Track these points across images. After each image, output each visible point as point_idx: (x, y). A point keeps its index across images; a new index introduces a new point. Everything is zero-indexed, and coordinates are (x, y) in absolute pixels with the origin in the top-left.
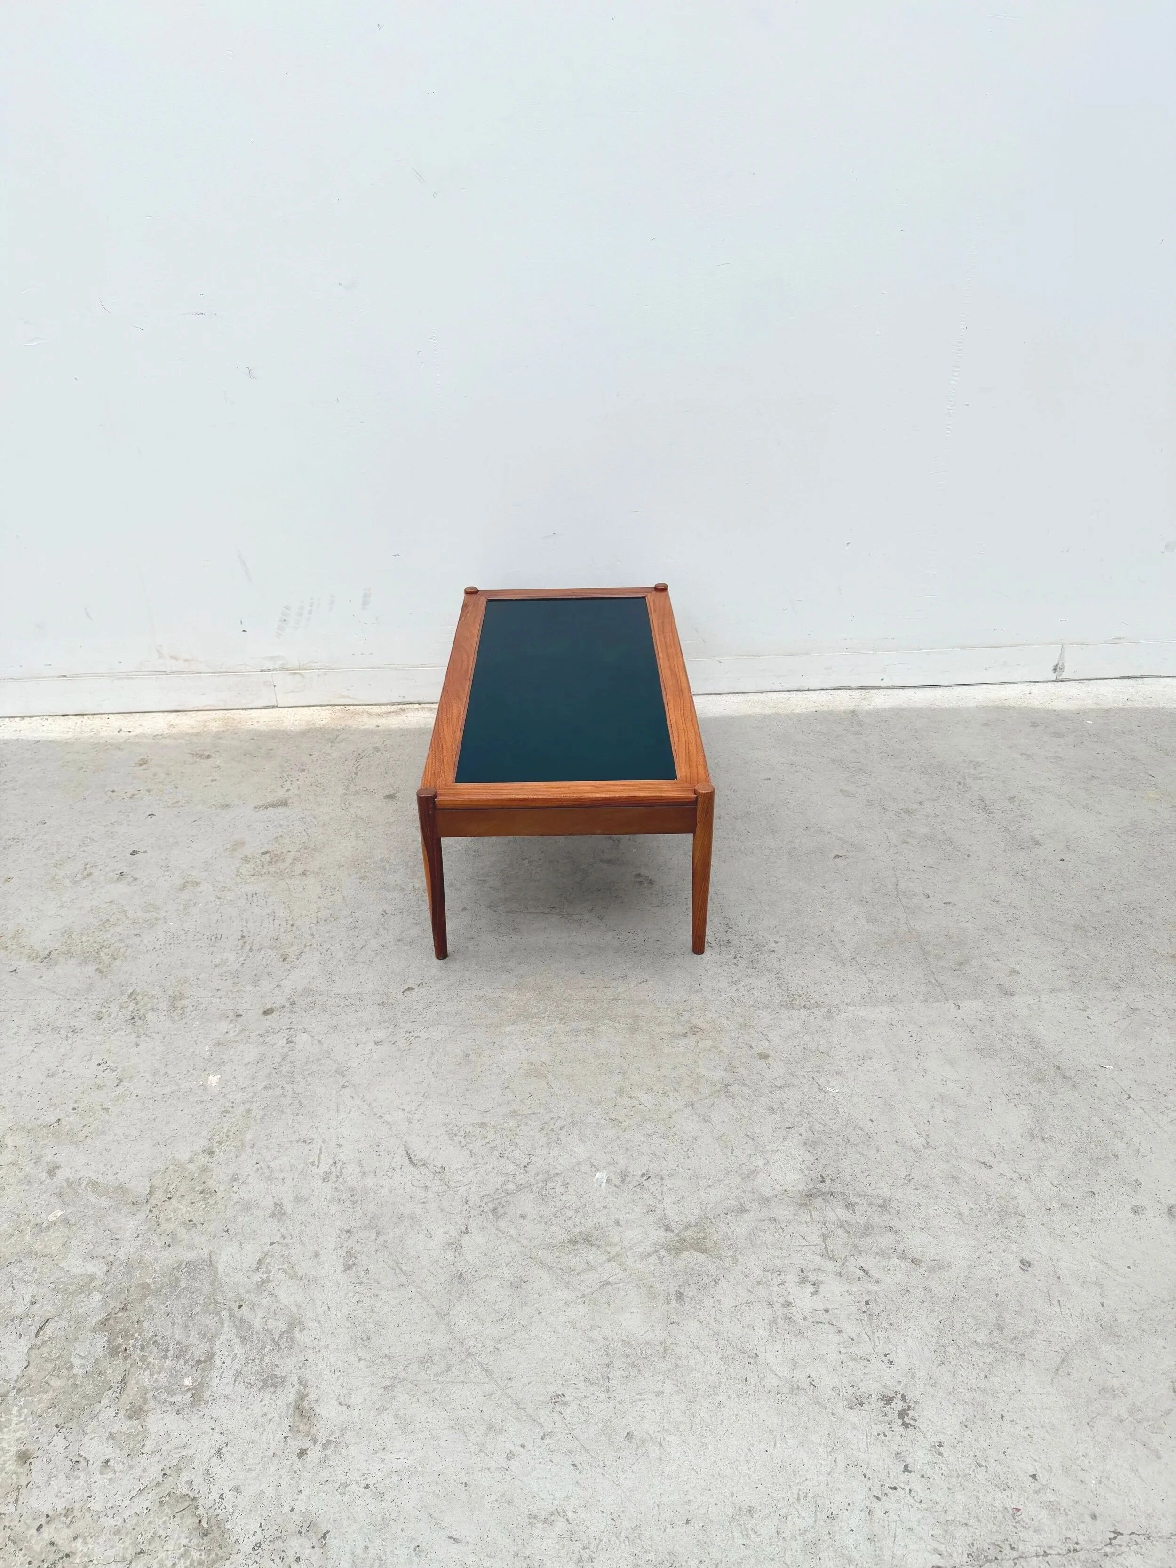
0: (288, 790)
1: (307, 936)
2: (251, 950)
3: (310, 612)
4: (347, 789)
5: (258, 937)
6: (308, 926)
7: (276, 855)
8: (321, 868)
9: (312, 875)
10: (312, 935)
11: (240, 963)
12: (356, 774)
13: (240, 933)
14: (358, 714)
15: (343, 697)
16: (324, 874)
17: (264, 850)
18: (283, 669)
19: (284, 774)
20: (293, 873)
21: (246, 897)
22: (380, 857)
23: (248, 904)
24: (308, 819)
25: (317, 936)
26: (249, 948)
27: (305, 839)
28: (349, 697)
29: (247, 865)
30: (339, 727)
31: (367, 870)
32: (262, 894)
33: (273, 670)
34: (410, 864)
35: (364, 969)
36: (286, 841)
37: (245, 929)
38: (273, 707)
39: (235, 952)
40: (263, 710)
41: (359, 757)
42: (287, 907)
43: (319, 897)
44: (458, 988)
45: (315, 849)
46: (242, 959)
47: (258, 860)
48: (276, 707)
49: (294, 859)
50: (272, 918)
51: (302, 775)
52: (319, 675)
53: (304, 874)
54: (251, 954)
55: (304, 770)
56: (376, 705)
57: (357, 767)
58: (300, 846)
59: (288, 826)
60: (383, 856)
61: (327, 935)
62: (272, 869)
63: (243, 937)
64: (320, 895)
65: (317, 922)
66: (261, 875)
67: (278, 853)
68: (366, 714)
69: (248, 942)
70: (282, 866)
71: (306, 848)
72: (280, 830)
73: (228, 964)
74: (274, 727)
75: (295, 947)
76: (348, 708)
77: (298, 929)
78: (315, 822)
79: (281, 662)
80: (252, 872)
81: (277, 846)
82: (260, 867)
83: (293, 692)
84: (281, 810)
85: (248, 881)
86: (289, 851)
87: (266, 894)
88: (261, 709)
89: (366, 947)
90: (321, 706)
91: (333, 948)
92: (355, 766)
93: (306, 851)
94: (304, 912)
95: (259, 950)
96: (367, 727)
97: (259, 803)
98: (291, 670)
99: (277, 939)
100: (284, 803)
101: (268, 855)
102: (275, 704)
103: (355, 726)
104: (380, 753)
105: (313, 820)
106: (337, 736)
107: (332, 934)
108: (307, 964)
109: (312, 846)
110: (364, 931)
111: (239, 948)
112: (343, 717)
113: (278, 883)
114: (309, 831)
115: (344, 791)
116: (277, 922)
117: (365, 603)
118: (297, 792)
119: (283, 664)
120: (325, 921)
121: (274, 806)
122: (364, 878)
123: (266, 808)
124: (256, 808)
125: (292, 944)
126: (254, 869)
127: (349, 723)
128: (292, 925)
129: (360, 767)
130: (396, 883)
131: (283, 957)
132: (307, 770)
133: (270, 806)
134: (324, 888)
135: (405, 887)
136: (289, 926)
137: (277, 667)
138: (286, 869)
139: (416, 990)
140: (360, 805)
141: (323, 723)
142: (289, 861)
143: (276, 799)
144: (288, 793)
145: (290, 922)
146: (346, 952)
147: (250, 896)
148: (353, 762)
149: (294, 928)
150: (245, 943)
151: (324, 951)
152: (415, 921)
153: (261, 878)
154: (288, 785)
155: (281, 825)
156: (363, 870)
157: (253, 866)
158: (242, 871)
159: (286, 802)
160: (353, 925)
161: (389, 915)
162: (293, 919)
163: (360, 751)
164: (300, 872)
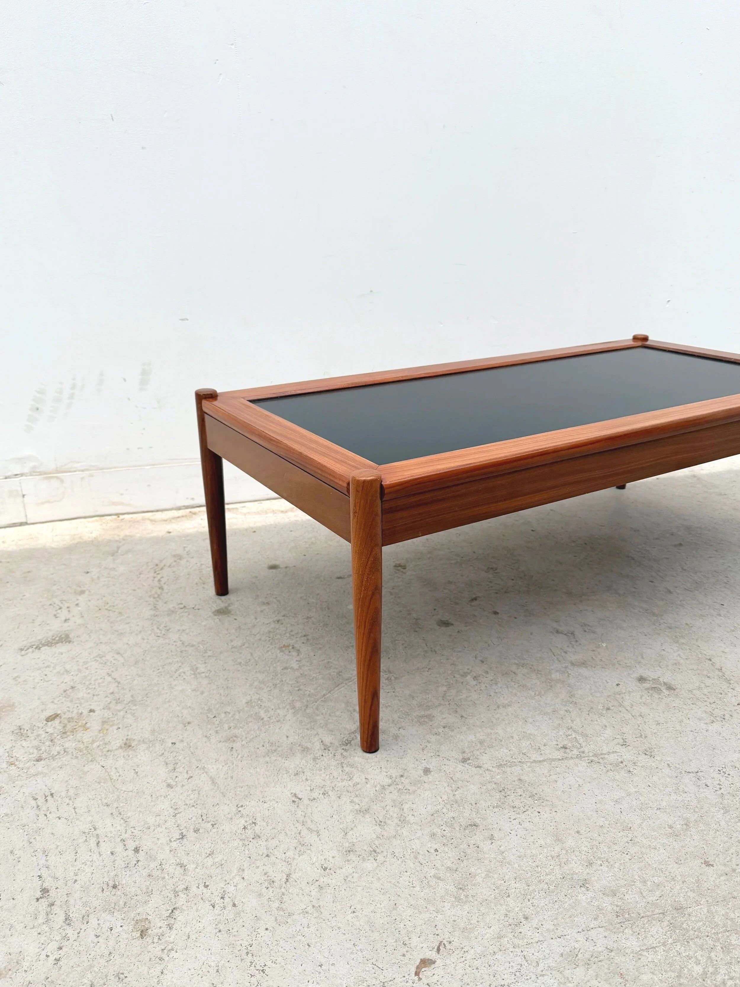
0: (66, 621)
1: (171, 869)
2: (68, 920)
3: (72, 396)
4: (155, 608)
5: (77, 886)
6: (167, 848)
7: (70, 720)
8: (153, 732)
9: (143, 747)
10: (182, 865)
11: (52, 958)
12: (161, 588)
13: (37, 884)
14: (138, 522)
15: (114, 504)
16: (163, 741)
17: (49, 713)
18: (34, 472)
19: (55, 600)
20: (108, 747)
21: (33, 803)
22: (244, 701)
23: (42, 818)
24: (109, 657)
25: (191, 867)
26: (62, 917)
27: (113, 687)
28: (122, 504)
29: (24, 744)
30: (117, 538)
31: (232, 724)
32: (63, 794)
33: (22, 475)
34: (298, 705)
35: (313, 929)
36: (80, 695)
37: (45, 873)
38: (21, 524)
39: (34, 933)
40: (7, 529)
41: (158, 568)
42: (116, 813)
43: (169, 786)
44: (516, 941)
45: (133, 702)
46: (55, 945)
47: (41, 732)
48: (26, 524)
49: (104, 722)
50: (93, 842)
51: (82, 599)
52: (82, 478)
53: (127, 745)
54: (70, 932)
55: (82, 592)
56: (157, 511)
57: (159, 581)
58: (108, 700)
59: (79, 670)
60: (248, 698)
61: (210, 861)
62: (70, 744)
63: (45, 891)
64: (170, 781)
65: (183, 837)
66: (53, 758)
67: (74, 715)
68: (148, 522)
69: (58, 903)
70: (87, 737)
71: (118, 701)
72: (67, 678)
73: (26, 965)
74: (27, 546)
75: (156, 900)
76: (122, 517)
77: (151, 858)
78: (122, 660)
79: (32, 464)
80: (36, 755)
81: (69, 704)
82: (47, 743)
83: (48, 502)
84: (63, 648)
85: (32, 771)
86: (91, 711)
87: (72, 792)
88: (5, 527)
89: (294, 876)
90: (85, 517)
91: (231, 889)
92: (156, 579)
93: (119, 707)
94: (151, 820)
95: (85, 919)
96: (152, 535)
97: (25, 643)
98: (45, 473)
99: (115, 887)
100: (65, 639)
101: (57, 721)
102: (24, 520)
103: (139, 535)
104: (185, 560)
105: (117, 657)
106: (118, 548)
107: (218, 858)
108: (193, 937)
109: (128, 698)
110: (274, 842)
111: (41, 920)
112: (118, 527)
113: (86, 769)
114: (115, 675)
115: (152, 612)
116: (106, 848)
117: (144, 382)
118: (79, 621)
119: (34, 467)
120: (196, 831)
121: (49, 644)
122: (232, 739)
123: (38, 648)
124: (22, 650)
125: (149, 893)
126: (38, 748)
127: (127, 532)
128: (136, 850)
129: (163, 580)
130: (291, 740)
131: (139, 927)
132: (87, 593)
133: (44, 645)
134: (171, 767)
135: (309, 745)
136: (130, 853)
137: (26, 470)
138: (93, 742)
139: (439, 963)
140: (184, 627)
141: (94, 535)
142: (95, 724)
143: (51, 634)
144: (66, 624)
145: (131, 845)
146: (260, 895)
147: (41, 801)
148: (152, 574)
149: (141, 855)
150: (52, 904)
151: (218, 900)
152: (357, 807)
153: (54, 764)
154: (64, 614)
155: (67, 672)
156: (226, 726)
157: (36, 743)
158: (18, 753)
159: (67, 636)
160: (250, 833)
161: (306, 801)
162: (133, 836)
163: (157, 562)
164: (118, 743)
